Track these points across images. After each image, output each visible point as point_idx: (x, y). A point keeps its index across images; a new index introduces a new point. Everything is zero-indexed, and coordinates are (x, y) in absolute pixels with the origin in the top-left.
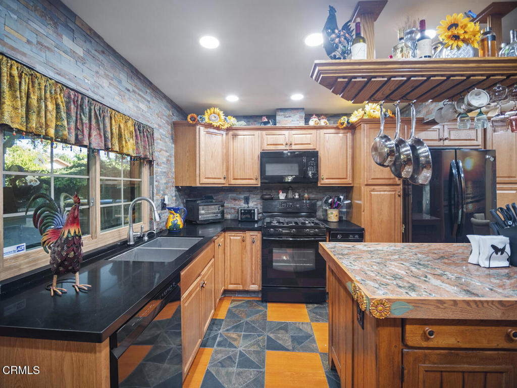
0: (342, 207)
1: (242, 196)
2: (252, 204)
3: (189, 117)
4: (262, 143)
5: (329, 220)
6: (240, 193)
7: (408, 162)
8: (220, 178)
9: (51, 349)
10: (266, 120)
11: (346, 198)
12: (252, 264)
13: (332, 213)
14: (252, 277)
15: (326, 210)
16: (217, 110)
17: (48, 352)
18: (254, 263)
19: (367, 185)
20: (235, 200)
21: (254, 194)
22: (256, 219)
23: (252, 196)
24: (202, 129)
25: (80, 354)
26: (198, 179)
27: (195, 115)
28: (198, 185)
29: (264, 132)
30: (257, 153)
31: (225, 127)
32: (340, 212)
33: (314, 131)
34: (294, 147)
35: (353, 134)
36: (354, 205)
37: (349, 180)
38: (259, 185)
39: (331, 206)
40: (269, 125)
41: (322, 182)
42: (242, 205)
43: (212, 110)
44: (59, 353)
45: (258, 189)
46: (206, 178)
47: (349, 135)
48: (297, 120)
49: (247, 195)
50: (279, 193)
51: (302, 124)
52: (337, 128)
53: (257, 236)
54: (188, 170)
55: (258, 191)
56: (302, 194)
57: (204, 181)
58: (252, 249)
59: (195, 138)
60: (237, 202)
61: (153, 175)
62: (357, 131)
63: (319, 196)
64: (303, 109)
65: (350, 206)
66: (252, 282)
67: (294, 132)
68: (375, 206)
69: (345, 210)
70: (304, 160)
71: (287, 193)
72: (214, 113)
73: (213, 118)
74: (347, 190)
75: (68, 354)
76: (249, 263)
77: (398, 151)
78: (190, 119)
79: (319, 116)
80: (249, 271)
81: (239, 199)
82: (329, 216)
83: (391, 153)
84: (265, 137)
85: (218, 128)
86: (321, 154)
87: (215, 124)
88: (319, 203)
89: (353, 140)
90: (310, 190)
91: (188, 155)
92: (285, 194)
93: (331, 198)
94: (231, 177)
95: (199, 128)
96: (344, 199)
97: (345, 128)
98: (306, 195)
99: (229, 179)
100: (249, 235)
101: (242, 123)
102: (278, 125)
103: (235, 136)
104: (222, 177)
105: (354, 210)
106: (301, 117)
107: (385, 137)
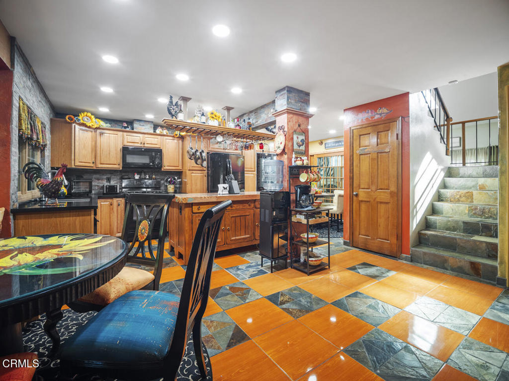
0: (176, 184)
1: (105, 177)
2: (113, 183)
3: (67, 117)
4: (123, 140)
5: (169, 191)
6: (103, 175)
7: (199, 158)
8: (90, 163)
9: (70, 217)
10: (126, 125)
11: (179, 178)
12: (118, 220)
13: (170, 187)
14: (117, 228)
15: (167, 186)
16: (89, 114)
17: (68, 218)
18: (119, 219)
19: (189, 170)
20: (98, 179)
21: (115, 176)
22: (118, 192)
23: (113, 176)
24: (77, 126)
25: (84, 217)
26: (73, 162)
27: (73, 117)
28: (73, 167)
29: (125, 134)
30: (120, 146)
31: (94, 127)
32: (175, 187)
33: (159, 137)
34: (146, 145)
35: (183, 141)
36: (183, 183)
37: (180, 168)
38: (121, 169)
39: (170, 183)
40: (128, 129)
41: (165, 168)
42: (106, 184)
43: (85, 113)
44: (74, 218)
45: (118, 172)
46: (79, 162)
47: (180, 141)
48: (149, 129)
49: (109, 176)
50: (135, 175)
51: (152, 131)
52: (173, 137)
53: (122, 201)
54: (64, 155)
55: (118, 173)
56: (150, 176)
57: (77, 164)
58: (118, 210)
59: (71, 133)
60: (100, 181)
61: (44, 157)
62: (185, 140)
63: (162, 177)
64: (152, 122)
65: (181, 183)
66: (117, 230)
67: (146, 136)
68: (193, 182)
69: (178, 186)
70: (154, 154)
71: (141, 175)
72: (86, 116)
73: (86, 120)
74: (179, 174)
75: (78, 218)
76: (116, 219)
77: (196, 154)
78: (68, 118)
79: (162, 127)
80: (116, 224)
81: (102, 179)
82: (169, 189)
83: (193, 154)
84: (125, 137)
85: (89, 127)
86: (164, 151)
87: (88, 124)
88: (162, 182)
89: (183, 145)
90: (156, 174)
91: (64, 144)
92: (139, 176)
93: (169, 178)
94: (98, 162)
95: (75, 126)
96: (178, 179)
97: (177, 137)
98: (154, 176)
99: (97, 163)
100: (115, 201)
101: (108, 125)
102: (135, 130)
103: (101, 134)
104: (91, 162)
105: (183, 186)
106: (151, 127)
107: (191, 148)
